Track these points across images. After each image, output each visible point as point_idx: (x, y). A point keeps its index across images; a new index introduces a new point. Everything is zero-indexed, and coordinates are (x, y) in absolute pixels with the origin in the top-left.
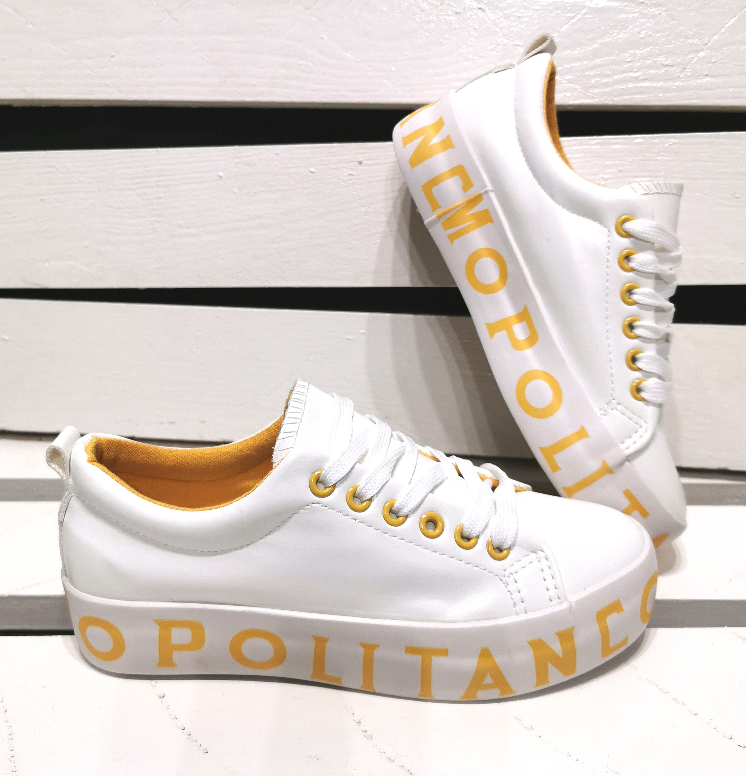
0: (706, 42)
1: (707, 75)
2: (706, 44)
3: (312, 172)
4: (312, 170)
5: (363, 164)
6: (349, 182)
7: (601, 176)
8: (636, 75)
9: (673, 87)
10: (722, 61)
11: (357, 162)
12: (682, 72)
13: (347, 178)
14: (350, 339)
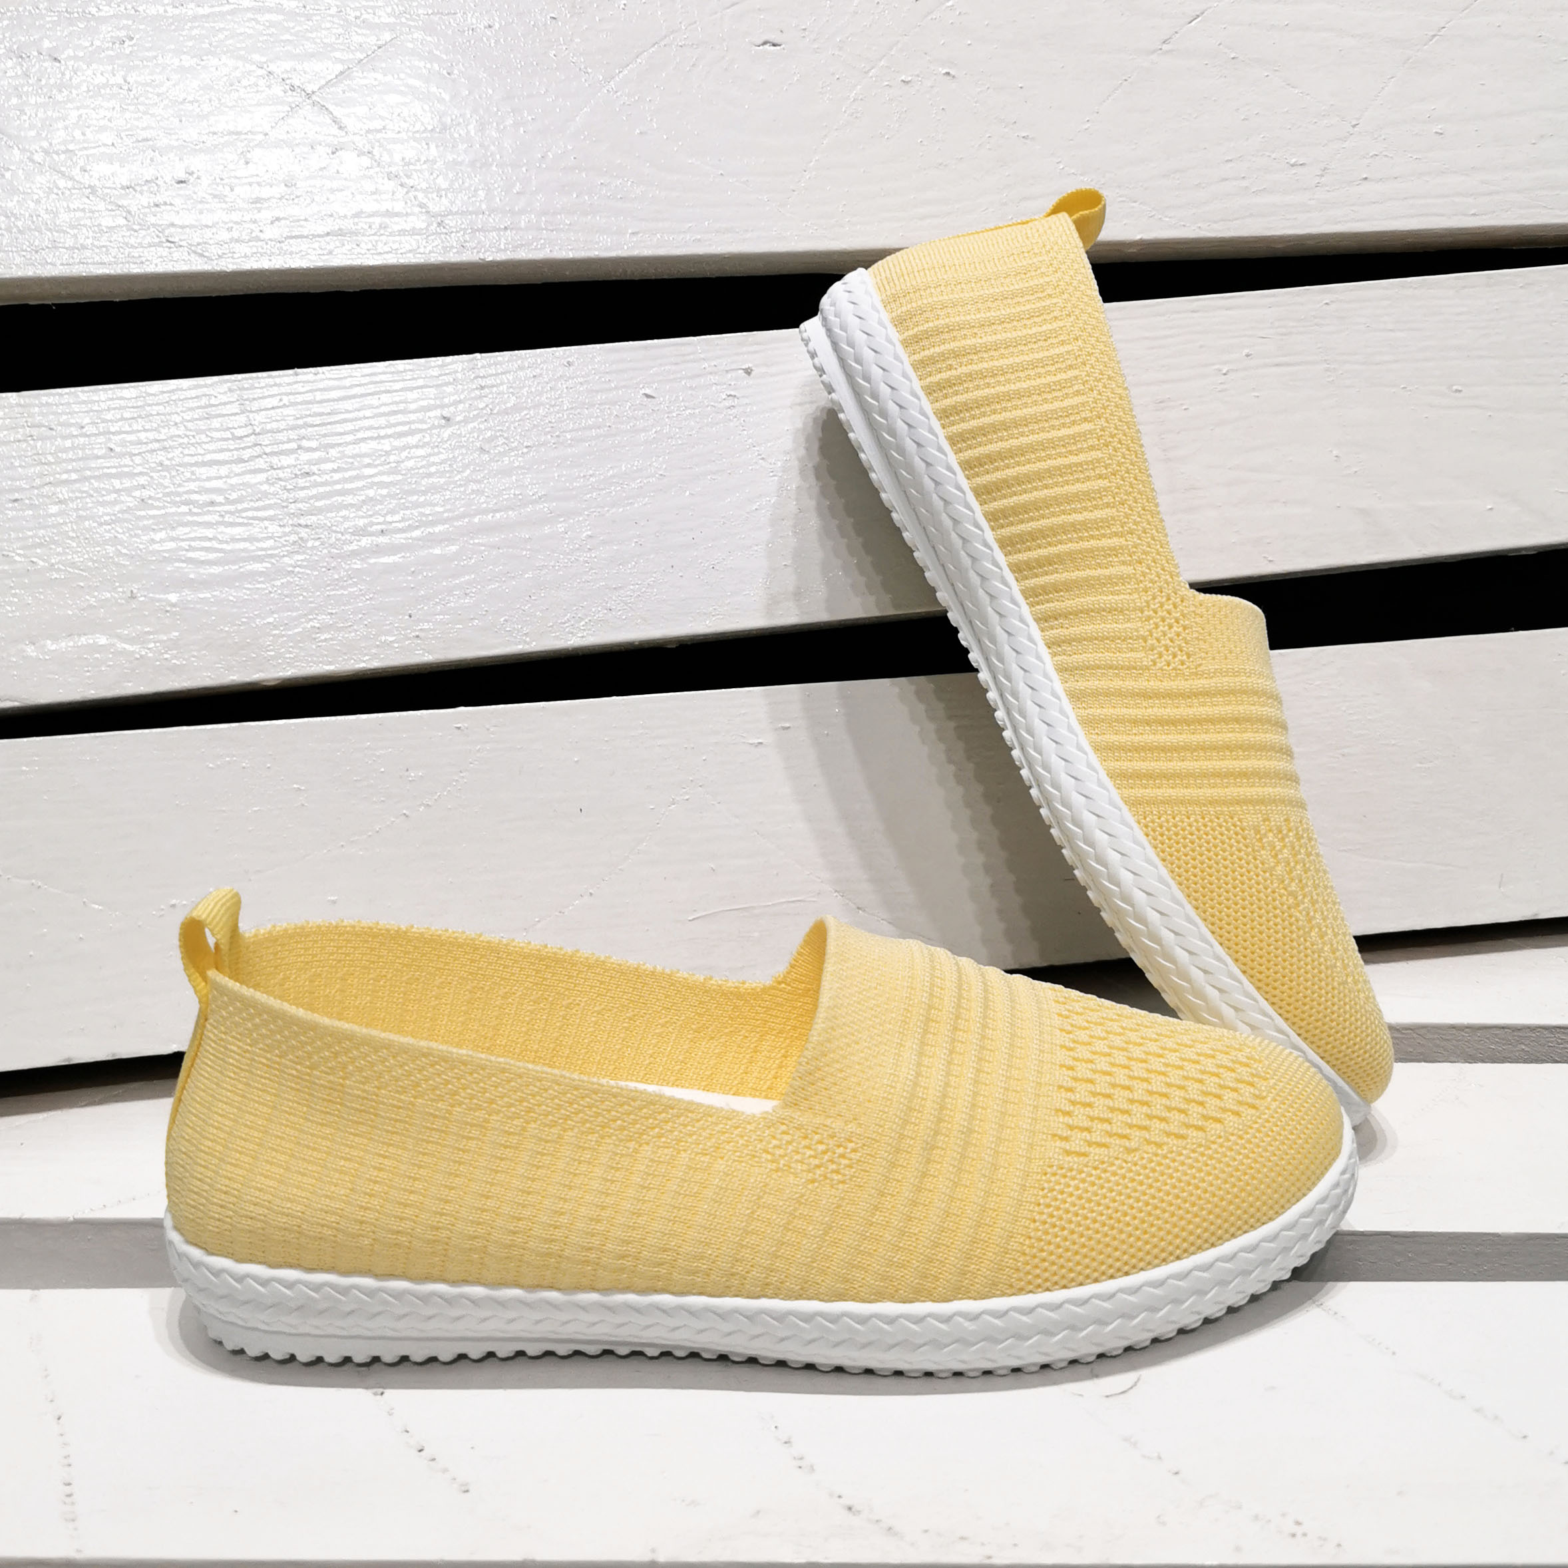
0: (1354, 123)
1: (1366, 178)
2: (1354, 126)
3: (647, 396)
4: (648, 391)
5: (753, 373)
6: (730, 412)
7: (1217, 367)
8: (1244, 183)
9: (1312, 202)
10: (1385, 153)
11: (741, 371)
12: (1322, 176)
13: (727, 404)
14: (761, 743)
